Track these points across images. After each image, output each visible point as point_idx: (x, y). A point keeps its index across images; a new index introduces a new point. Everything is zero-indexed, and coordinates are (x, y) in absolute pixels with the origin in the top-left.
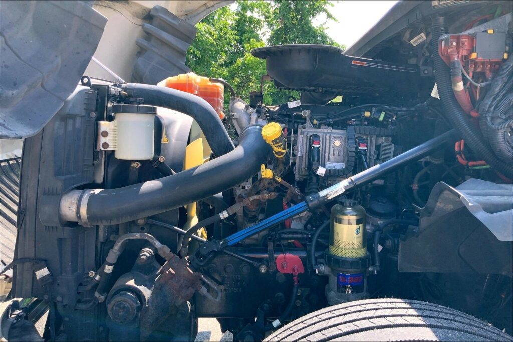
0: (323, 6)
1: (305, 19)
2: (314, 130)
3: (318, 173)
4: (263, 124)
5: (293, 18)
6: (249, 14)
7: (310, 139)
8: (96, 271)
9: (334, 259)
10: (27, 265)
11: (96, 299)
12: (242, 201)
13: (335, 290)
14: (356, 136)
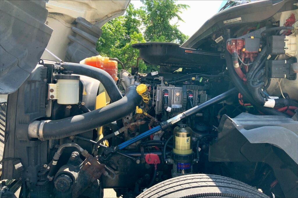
0: (176, 13)
1: (165, 21)
2: (165, 87)
3: (167, 110)
4: (138, 84)
5: (159, 20)
6: (133, 17)
7: (163, 92)
8: (47, 164)
9: (175, 155)
10: (10, 162)
11: (48, 179)
12: (126, 126)
13: (176, 172)
14: (187, 91)
